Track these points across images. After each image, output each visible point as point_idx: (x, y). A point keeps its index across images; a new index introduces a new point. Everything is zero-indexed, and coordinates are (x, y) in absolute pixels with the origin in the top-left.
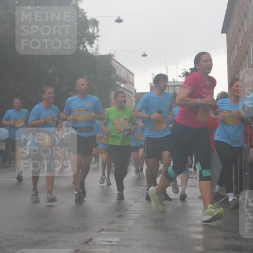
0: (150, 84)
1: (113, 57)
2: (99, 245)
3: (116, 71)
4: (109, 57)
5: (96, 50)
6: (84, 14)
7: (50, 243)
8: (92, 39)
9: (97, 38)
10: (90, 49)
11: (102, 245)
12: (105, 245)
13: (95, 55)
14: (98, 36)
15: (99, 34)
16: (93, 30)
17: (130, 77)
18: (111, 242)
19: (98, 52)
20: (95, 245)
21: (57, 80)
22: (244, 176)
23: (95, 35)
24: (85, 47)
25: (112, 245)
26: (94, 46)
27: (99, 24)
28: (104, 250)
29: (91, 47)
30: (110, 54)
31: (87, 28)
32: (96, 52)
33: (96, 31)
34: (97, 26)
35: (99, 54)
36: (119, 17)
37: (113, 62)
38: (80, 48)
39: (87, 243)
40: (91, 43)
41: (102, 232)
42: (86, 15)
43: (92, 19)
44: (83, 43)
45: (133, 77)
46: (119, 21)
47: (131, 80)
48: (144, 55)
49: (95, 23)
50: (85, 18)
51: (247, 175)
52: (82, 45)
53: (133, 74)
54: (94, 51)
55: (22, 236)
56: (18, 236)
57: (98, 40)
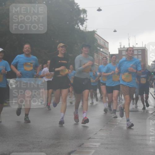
0: (118, 49)
1: (96, 33)
2: (88, 147)
3: (97, 41)
4: (93, 33)
5: (86, 28)
6: (78, 6)
7: (58, 146)
8: (82, 21)
9: (86, 21)
10: (82, 28)
12: (92, 147)
13: (84, 31)
14: (86, 20)
15: (87, 18)
16: (84, 16)
17: (106, 44)
19: (86, 29)
20: (85, 147)
23: (85, 19)
24: (78, 26)
26: (84, 25)
27: (87, 12)
29: (82, 26)
30: (94, 30)
31: (79, 15)
32: (85, 29)
33: (85, 17)
34: (86, 13)
35: (87, 31)
36: (99, 8)
37: (96, 35)
38: (76, 27)
39: (80, 146)
40: (82, 24)
41: (89, 140)
42: (79, 6)
43: (83, 9)
44: (78, 24)
45: (108, 45)
46: (99, 10)
47: (107, 47)
48: (115, 31)
49: (85, 11)
50: (78, 9)
52: (76, 25)
53: (108, 43)
54: (84, 29)
55: (41, 142)
56: (38, 142)
57: (86, 22)
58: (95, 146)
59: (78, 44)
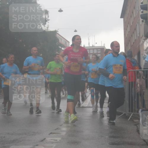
1: (58, 32)
2: (49, 142)
3: (59, 40)
4: (55, 32)
5: (47, 28)
7: (21, 141)
10: (44, 28)
11: (51, 142)
12: (53, 142)
13: (47, 31)
14: (48, 20)
15: (49, 19)
16: (46, 16)
17: (67, 44)
18: (57, 140)
20: (47, 142)
21: (25, 45)
22: (134, 101)
23: (47, 19)
25: (57, 142)
26: (46, 25)
27: (49, 13)
28: (52, 145)
29: (45, 26)
30: (56, 30)
32: (47, 29)
33: (47, 17)
34: (48, 14)
35: (49, 31)
36: (60, 9)
37: (57, 35)
39: (42, 141)
41: (51, 135)
43: (45, 10)
45: (69, 44)
46: (61, 11)
48: (76, 31)
49: (47, 12)
51: (135, 101)
54: (46, 29)
55: (4, 137)
56: (2, 137)
57: (48, 22)
58: (56, 141)
59: (41, 43)
